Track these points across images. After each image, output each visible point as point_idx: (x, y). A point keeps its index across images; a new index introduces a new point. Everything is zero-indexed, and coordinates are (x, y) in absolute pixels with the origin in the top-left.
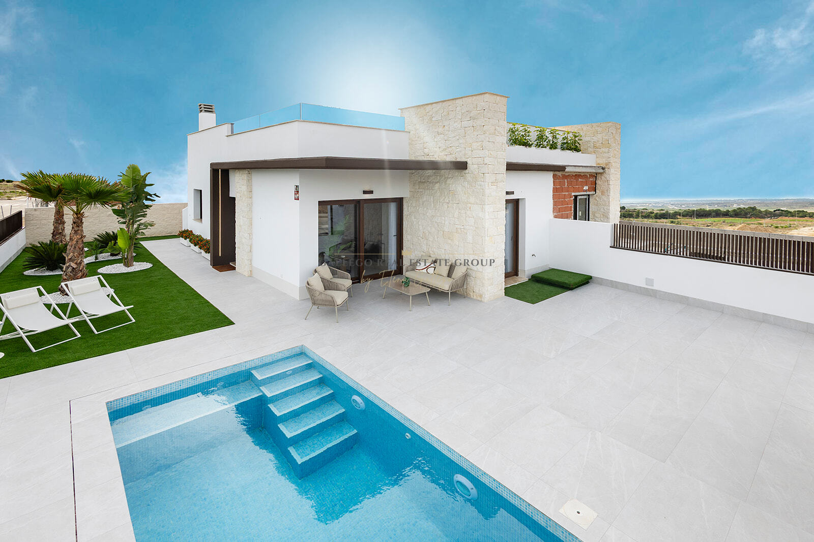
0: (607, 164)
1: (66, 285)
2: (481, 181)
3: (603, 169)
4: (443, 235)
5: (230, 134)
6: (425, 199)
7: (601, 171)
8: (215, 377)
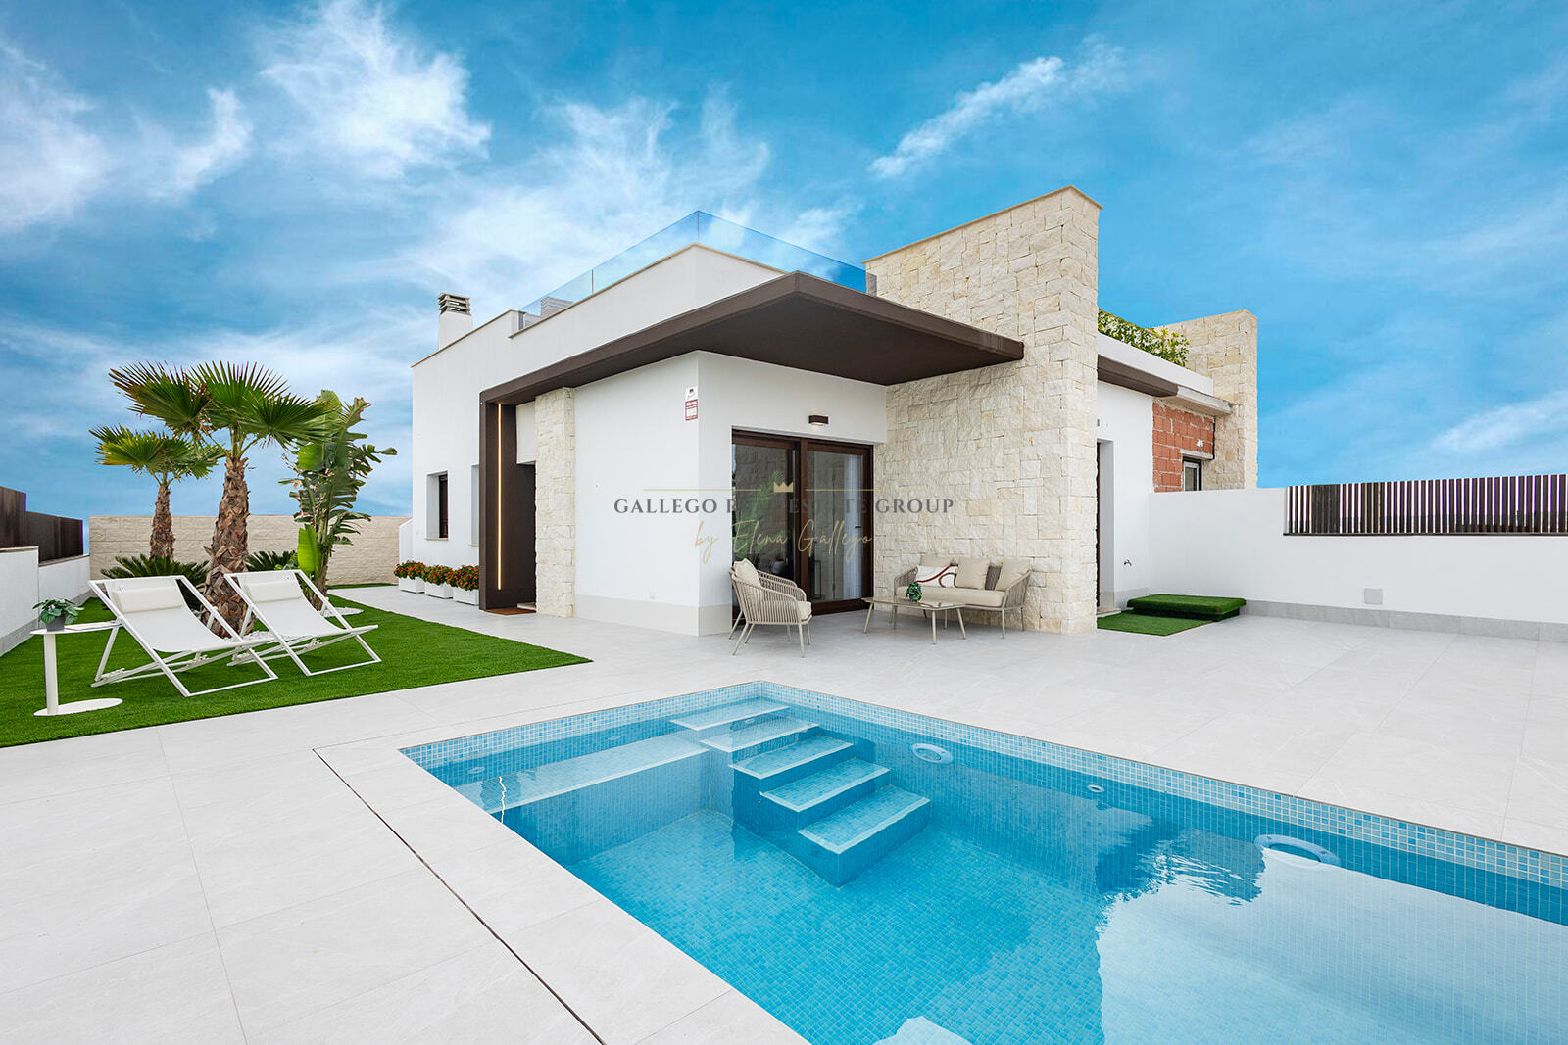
0: (1236, 397)
1: (235, 578)
2: (1058, 378)
3: (1230, 405)
4: (967, 508)
5: (518, 331)
6: (924, 440)
7: (1227, 409)
8: (605, 727)
